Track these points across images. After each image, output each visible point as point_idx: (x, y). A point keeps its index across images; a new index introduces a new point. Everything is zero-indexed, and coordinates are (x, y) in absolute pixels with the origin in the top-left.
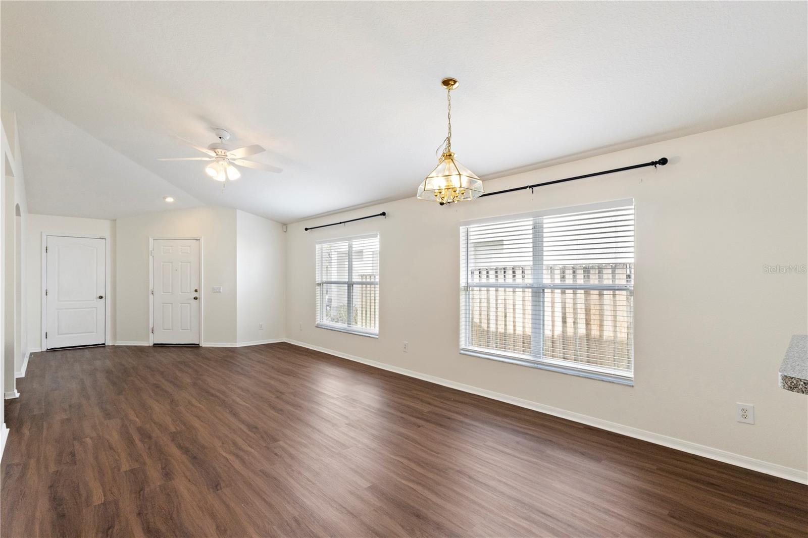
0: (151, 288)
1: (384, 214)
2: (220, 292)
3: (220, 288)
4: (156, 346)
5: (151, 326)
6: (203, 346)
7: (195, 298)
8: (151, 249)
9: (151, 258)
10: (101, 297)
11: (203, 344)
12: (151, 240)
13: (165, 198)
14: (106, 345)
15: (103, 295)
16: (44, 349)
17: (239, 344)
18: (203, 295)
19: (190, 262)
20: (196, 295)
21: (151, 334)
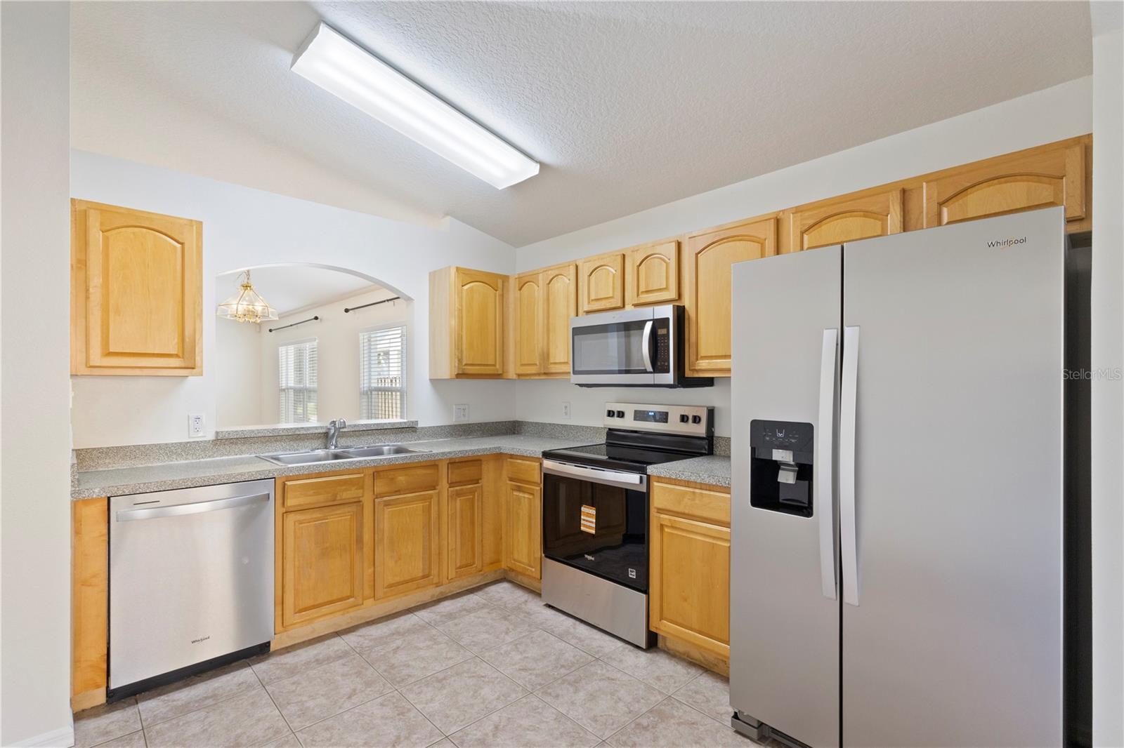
1: (316, 318)
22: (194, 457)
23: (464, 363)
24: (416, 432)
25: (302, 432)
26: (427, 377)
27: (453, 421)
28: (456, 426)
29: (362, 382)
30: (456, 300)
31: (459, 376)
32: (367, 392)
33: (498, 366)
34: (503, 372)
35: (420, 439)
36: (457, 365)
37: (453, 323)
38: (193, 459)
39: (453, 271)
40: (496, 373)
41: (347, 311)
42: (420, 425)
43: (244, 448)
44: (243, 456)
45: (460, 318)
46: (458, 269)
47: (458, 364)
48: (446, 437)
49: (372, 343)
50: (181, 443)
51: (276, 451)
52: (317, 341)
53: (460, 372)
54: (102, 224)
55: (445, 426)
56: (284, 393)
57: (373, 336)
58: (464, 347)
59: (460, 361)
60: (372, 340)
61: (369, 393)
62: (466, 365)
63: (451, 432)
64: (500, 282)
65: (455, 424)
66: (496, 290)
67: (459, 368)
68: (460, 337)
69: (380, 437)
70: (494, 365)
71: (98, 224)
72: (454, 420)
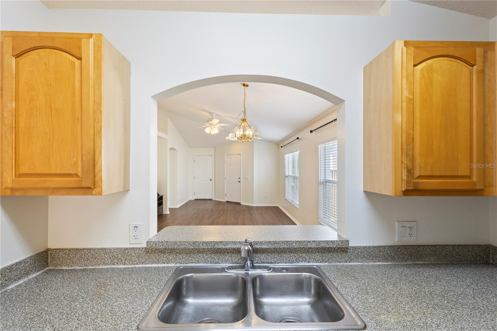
0: (225, 176)
1: (298, 138)
2: (248, 179)
3: (247, 177)
4: (227, 202)
5: (225, 193)
6: (242, 204)
7: (239, 182)
8: (225, 159)
9: (225, 163)
10: (211, 180)
11: (242, 203)
12: (225, 156)
13: (226, 137)
14: (213, 199)
15: (211, 179)
16: (194, 199)
17: (255, 205)
18: (242, 180)
19: (237, 165)
20: (239, 180)
21: (225, 197)
22: (131, 263)
23: (417, 174)
24: (346, 252)
25: (221, 247)
26: (361, 188)
27: (395, 240)
28: (399, 247)
29: (320, 176)
30: (405, 86)
31: (406, 193)
32: (323, 183)
33: (475, 179)
34: (485, 186)
35: (351, 260)
36: (405, 177)
37: (399, 118)
38: (129, 264)
39: (399, 45)
40: (474, 188)
41: (311, 132)
42: (351, 244)
43: (171, 257)
44: (169, 265)
45: (411, 112)
46: (406, 44)
47: (408, 177)
48: (386, 260)
49: (327, 151)
50: (120, 249)
51: (198, 262)
52: (299, 151)
53: (410, 188)
54: (13, 49)
55: (384, 247)
56: (287, 178)
57: (327, 146)
58: (417, 151)
59: (410, 172)
60: (327, 148)
61: (325, 184)
62: (420, 177)
63: (393, 254)
64: (479, 51)
65: (398, 244)
66: (472, 66)
67: (408, 182)
68: (411, 140)
69: (304, 255)
70: (469, 177)
71: (10, 51)
72: (397, 240)
